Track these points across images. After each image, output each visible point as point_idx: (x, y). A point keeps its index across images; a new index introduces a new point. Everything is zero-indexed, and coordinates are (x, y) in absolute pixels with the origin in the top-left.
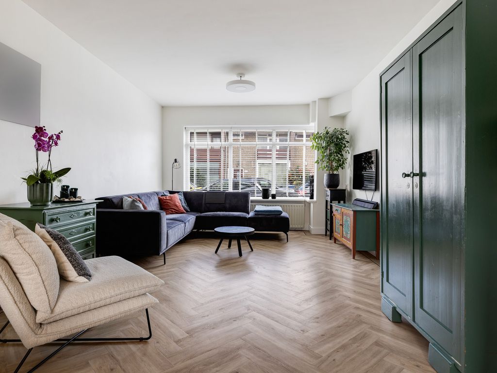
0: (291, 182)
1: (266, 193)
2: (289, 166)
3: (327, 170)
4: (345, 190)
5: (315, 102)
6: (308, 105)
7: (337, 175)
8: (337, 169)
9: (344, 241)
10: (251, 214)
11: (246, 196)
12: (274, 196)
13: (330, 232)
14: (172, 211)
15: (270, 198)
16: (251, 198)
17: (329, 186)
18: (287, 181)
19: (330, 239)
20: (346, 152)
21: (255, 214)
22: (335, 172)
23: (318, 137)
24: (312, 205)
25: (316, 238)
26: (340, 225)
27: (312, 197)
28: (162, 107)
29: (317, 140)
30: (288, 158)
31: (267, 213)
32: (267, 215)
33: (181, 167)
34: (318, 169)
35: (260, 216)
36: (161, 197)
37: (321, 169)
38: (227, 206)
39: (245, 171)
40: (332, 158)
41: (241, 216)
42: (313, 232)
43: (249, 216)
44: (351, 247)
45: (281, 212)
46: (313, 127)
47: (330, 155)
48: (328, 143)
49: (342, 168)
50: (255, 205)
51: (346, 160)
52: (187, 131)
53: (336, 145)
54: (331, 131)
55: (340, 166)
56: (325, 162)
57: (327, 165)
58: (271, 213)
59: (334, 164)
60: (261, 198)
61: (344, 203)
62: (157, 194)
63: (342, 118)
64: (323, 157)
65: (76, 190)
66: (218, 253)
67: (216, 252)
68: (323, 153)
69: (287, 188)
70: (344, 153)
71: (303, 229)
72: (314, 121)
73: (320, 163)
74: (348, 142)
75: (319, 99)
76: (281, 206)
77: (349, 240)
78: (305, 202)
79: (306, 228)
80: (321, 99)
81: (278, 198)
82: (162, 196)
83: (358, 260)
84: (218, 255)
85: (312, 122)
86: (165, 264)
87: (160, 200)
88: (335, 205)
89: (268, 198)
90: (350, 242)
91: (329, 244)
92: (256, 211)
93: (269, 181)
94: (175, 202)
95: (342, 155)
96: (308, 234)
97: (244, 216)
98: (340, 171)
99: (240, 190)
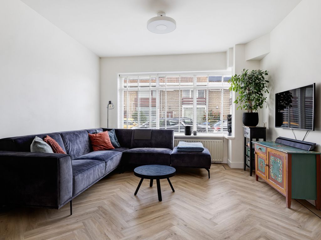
1: (188, 130)
3: (246, 109)
4: (265, 128)
5: (232, 48)
6: (225, 53)
7: (257, 114)
8: (256, 108)
10: (174, 151)
11: (170, 133)
12: (195, 134)
13: (250, 168)
14: (101, 148)
15: (192, 135)
16: (175, 134)
18: (207, 119)
19: (251, 175)
20: (265, 92)
21: (178, 151)
22: (254, 111)
23: (236, 79)
24: (230, 141)
25: (236, 173)
26: (267, 165)
27: (230, 134)
28: (100, 58)
29: (235, 82)
31: (189, 150)
32: (189, 151)
33: (115, 108)
34: (237, 109)
35: (182, 153)
36: (91, 135)
37: (239, 109)
38: (153, 142)
39: (175, 113)
40: (251, 98)
41: (165, 153)
42: (232, 166)
43: (172, 153)
44: (285, 194)
45: (203, 149)
46: (230, 72)
47: (250, 94)
48: (247, 84)
49: (261, 107)
50: (179, 141)
51: (265, 99)
52: (121, 77)
54: (249, 73)
56: (244, 102)
57: (246, 105)
58: (193, 150)
59: (253, 103)
60: (183, 135)
61: (265, 140)
62: (88, 131)
63: (259, 61)
64: (242, 97)
66: (137, 195)
67: (136, 194)
68: (242, 93)
69: (207, 125)
70: (263, 92)
71: (222, 163)
72: (231, 65)
73: (239, 102)
74: (268, 82)
75: (237, 45)
76: (202, 142)
77: (281, 184)
78: (223, 138)
79: (225, 162)
80: (239, 45)
81: (198, 135)
82: (93, 133)
83: (295, 211)
84: (137, 197)
85: (229, 66)
86: (71, 214)
87: (90, 137)
89: (190, 134)
90: (283, 187)
91: (251, 182)
92: (178, 148)
93: (191, 119)
94: (104, 139)
95: (261, 95)
96: (227, 168)
97: (167, 153)
98: (259, 110)
99: (166, 128)
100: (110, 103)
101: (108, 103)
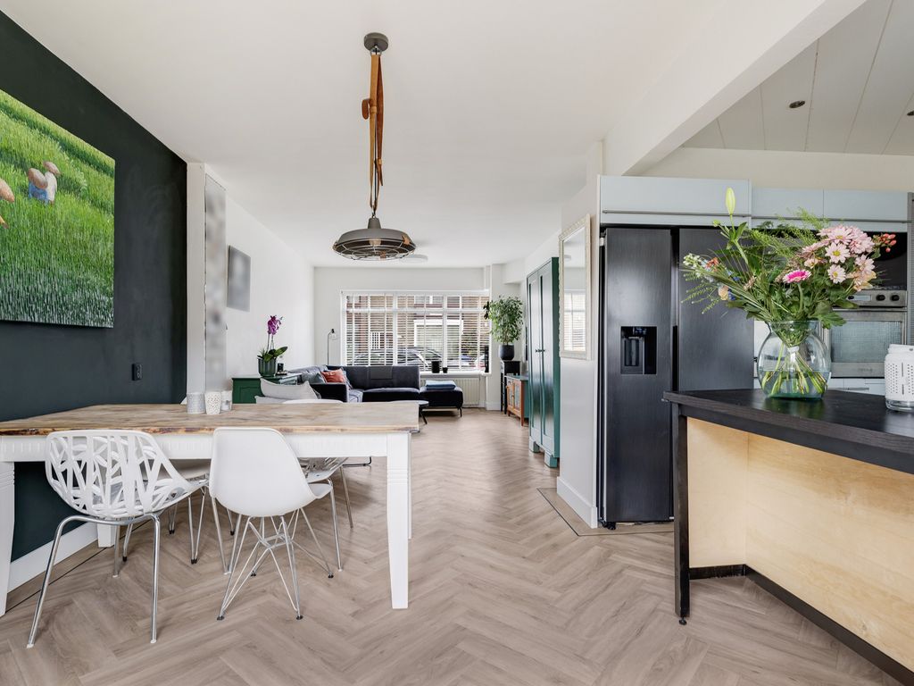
0: (465, 351)
1: (436, 367)
2: (462, 328)
3: (501, 341)
4: (519, 362)
5: (490, 266)
6: (482, 269)
7: (512, 347)
8: (512, 341)
9: (513, 411)
10: (422, 389)
11: (414, 370)
12: (445, 370)
13: (505, 409)
15: (441, 372)
16: (421, 373)
17: (504, 358)
18: (460, 351)
19: (505, 413)
21: (427, 389)
22: (510, 344)
24: (487, 379)
25: (491, 413)
26: (513, 397)
27: (487, 371)
28: (315, 268)
30: (461, 317)
31: (440, 387)
32: (439, 389)
33: (338, 338)
34: (493, 340)
35: (433, 390)
37: (496, 340)
38: (395, 381)
40: (506, 328)
41: (411, 391)
42: (488, 409)
43: (420, 392)
44: (520, 416)
45: (454, 386)
46: (488, 293)
47: (504, 325)
48: (502, 313)
50: (425, 380)
52: (344, 295)
53: (510, 315)
54: (505, 299)
55: (515, 336)
56: (499, 333)
57: (501, 336)
58: (443, 387)
59: (509, 335)
60: (430, 373)
62: (319, 369)
64: (498, 327)
65: (282, 365)
68: (498, 323)
69: (460, 360)
70: (517, 323)
71: (478, 407)
72: (488, 286)
73: (495, 333)
75: (494, 265)
76: (453, 380)
77: (518, 409)
78: (479, 376)
79: (482, 405)
81: (450, 372)
82: (325, 371)
85: (486, 288)
87: (324, 376)
88: (510, 377)
89: (438, 372)
90: (519, 411)
92: (426, 386)
93: (440, 353)
94: (339, 378)
95: (516, 326)
96: (482, 410)
97: (414, 391)
98: (515, 343)
99: (407, 364)
100: (333, 331)
101: (330, 331)
